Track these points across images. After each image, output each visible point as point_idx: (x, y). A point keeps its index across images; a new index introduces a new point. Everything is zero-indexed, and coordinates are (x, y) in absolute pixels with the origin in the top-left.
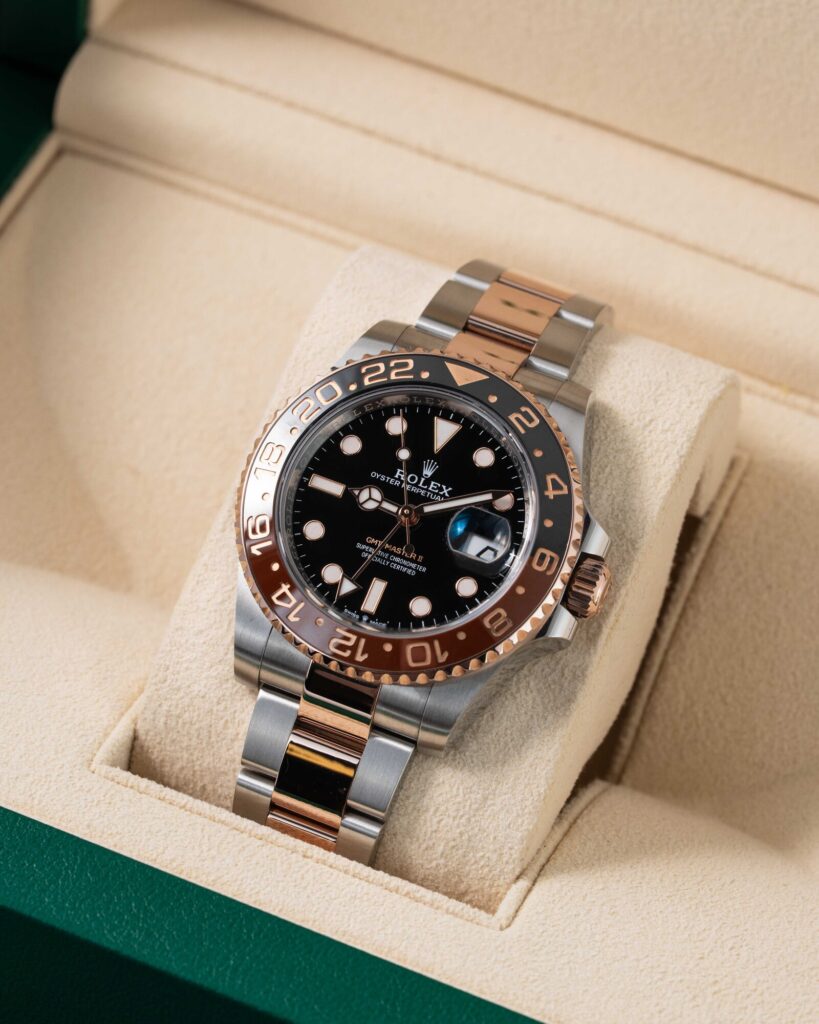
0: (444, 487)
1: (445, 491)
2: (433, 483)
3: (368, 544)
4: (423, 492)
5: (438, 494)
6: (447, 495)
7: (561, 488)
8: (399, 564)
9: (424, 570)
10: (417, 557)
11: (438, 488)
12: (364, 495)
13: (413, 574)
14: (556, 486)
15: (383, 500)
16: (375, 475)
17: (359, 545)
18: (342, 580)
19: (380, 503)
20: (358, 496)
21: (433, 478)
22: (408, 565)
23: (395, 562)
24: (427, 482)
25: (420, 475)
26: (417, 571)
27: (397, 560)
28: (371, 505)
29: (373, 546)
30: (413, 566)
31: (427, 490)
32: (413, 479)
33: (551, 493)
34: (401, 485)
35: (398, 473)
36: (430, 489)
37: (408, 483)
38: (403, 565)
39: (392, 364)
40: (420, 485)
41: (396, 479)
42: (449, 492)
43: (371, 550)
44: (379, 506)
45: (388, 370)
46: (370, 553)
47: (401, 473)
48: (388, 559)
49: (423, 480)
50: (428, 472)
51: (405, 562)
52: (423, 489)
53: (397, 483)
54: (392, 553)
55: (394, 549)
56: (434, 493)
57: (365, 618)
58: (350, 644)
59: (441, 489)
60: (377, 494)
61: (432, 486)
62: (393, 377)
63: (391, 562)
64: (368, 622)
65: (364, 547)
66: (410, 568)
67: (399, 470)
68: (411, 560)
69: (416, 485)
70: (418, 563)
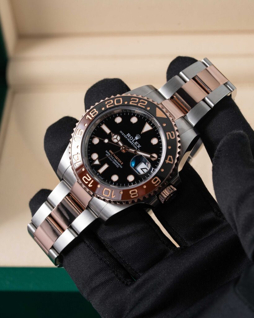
0: (139, 145)
1: (139, 146)
2: (136, 142)
3: (109, 152)
4: (132, 144)
5: (136, 146)
6: (139, 147)
7: (171, 161)
8: (115, 162)
9: (122, 167)
10: (121, 163)
11: (137, 144)
12: (115, 137)
13: (118, 167)
14: (170, 160)
15: (120, 141)
16: (121, 132)
17: (106, 151)
18: (96, 160)
19: (118, 141)
20: (113, 136)
21: (137, 141)
22: (118, 163)
23: (114, 161)
24: (135, 141)
25: (134, 138)
26: (119, 167)
27: (115, 161)
28: (115, 141)
29: (110, 153)
30: (119, 165)
31: (134, 143)
32: (131, 138)
33: (167, 161)
34: (127, 138)
35: (128, 135)
36: (135, 143)
37: (129, 139)
38: (116, 163)
39: (141, 101)
40: (133, 141)
41: (127, 136)
42: (140, 147)
43: (109, 154)
44: (118, 142)
45: (139, 102)
46: (108, 155)
47: (129, 135)
48: (113, 159)
49: (134, 140)
50: (137, 138)
51: (117, 162)
52: (133, 143)
53: (126, 137)
54: (115, 158)
55: (116, 157)
56: (135, 145)
57: (98, 174)
58: (89, 180)
59: (138, 145)
60: (119, 138)
61: (136, 143)
62: (139, 105)
63: (113, 160)
64: (98, 175)
65: (108, 152)
66: (118, 165)
67: (129, 134)
68: (119, 163)
69: (131, 141)
70: (121, 164)
